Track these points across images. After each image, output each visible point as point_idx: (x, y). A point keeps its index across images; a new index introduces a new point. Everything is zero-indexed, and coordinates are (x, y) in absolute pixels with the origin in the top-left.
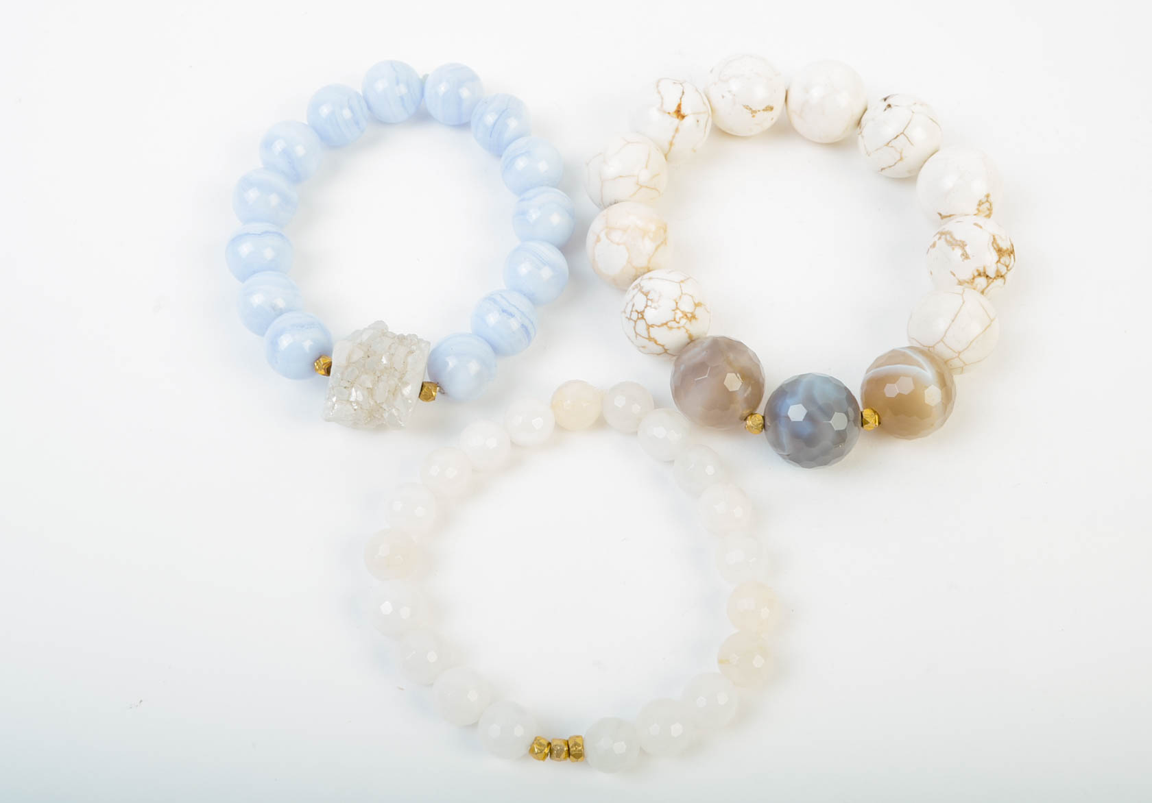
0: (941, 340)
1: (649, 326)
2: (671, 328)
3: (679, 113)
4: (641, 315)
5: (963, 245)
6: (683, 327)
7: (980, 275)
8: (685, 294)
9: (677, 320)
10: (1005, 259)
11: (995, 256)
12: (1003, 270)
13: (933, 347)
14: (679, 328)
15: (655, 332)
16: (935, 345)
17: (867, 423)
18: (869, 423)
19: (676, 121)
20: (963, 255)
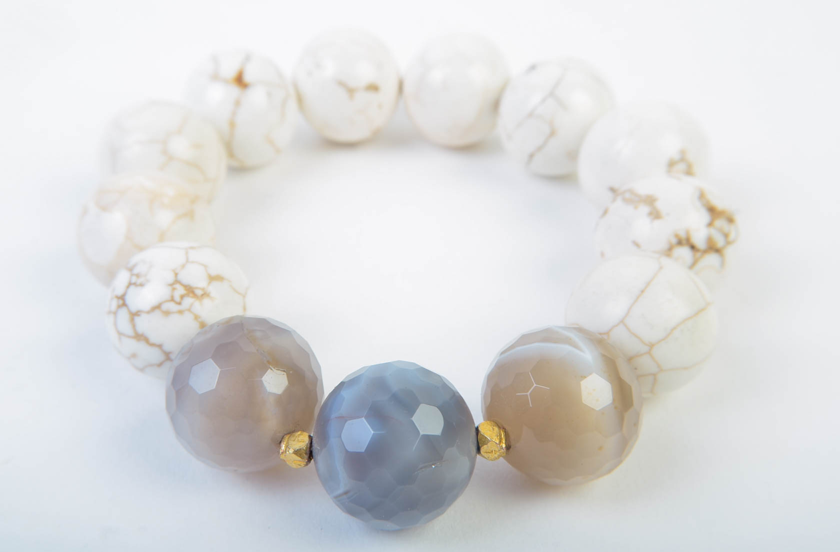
0: (622, 321)
1: (134, 315)
2: (167, 313)
3: (240, 81)
4: (122, 301)
5: (650, 201)
6: (189, 310)
7: (680, 243)
8: (193, 262)
9: (177, 299)
10: (720, 223)
11: (705, 217)
12: (720, 241)
13: (607, 333)
14: (181, 312)
15: (144, 324)
16: (610, 330)
17: (486, 441)
18: (489, 441)
19: (235, 91)
20: (650, 214)
